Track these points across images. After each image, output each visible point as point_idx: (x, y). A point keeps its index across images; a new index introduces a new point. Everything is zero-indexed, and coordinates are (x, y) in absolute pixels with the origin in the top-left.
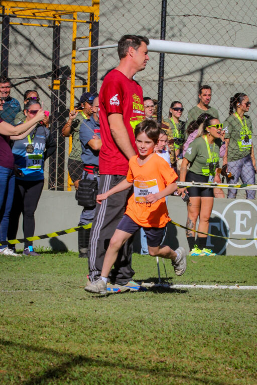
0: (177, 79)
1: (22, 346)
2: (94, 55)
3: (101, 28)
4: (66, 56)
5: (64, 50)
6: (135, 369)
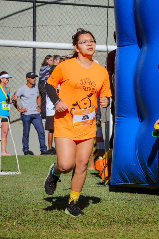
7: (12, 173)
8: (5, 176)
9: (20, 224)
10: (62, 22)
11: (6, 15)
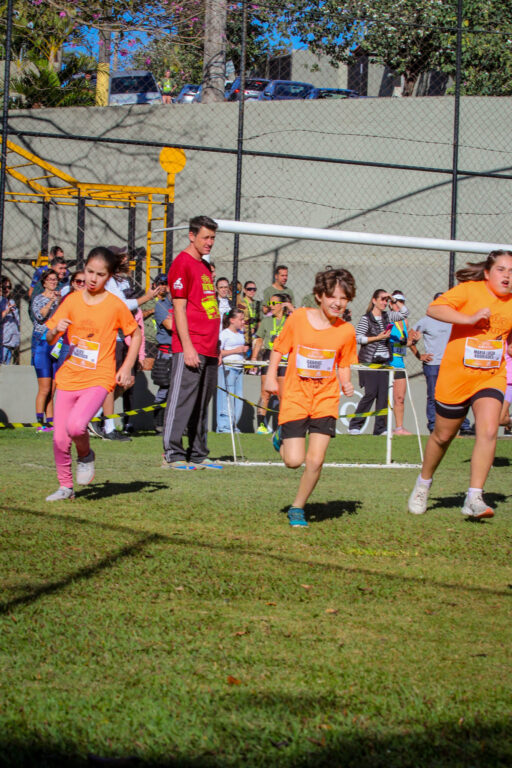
0: (251, 260)
1: (98, 525)
2: (169, 236)
3: (176, 209)
4: (141, 237)
5: (140, 232)
6: (211, 546)
7: (410, 466)
8: (399, 470)
9: (426, 555)
10: (501, 208)
11: (405, 193)
